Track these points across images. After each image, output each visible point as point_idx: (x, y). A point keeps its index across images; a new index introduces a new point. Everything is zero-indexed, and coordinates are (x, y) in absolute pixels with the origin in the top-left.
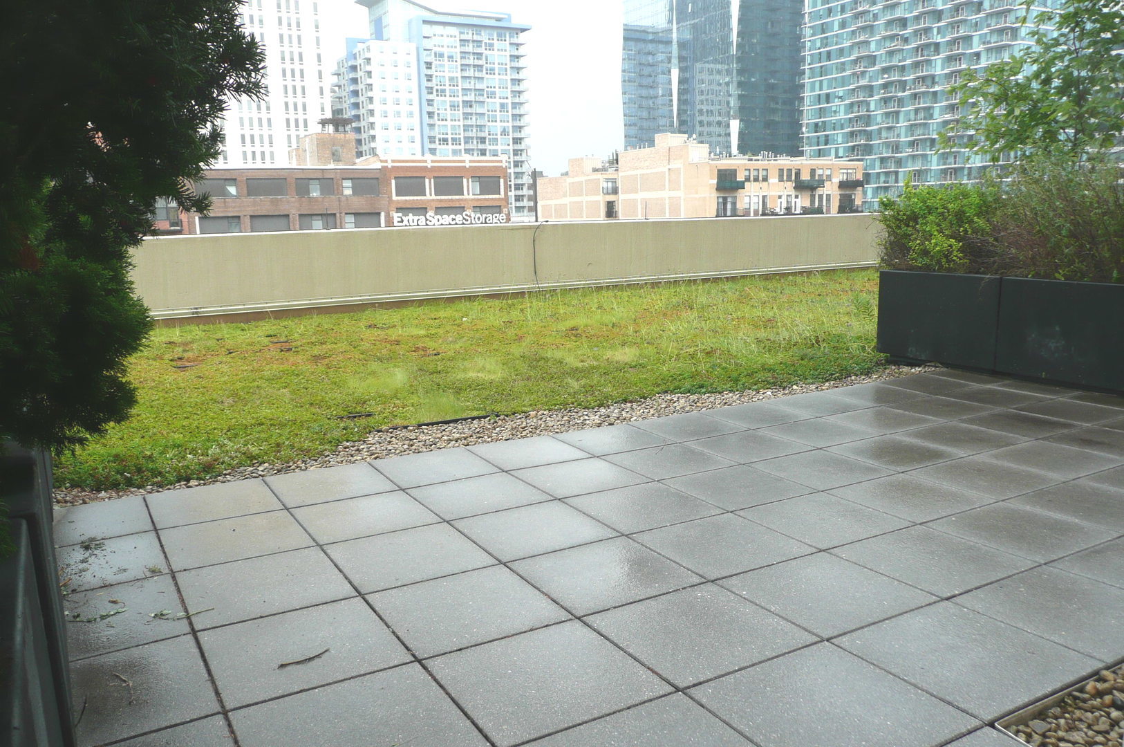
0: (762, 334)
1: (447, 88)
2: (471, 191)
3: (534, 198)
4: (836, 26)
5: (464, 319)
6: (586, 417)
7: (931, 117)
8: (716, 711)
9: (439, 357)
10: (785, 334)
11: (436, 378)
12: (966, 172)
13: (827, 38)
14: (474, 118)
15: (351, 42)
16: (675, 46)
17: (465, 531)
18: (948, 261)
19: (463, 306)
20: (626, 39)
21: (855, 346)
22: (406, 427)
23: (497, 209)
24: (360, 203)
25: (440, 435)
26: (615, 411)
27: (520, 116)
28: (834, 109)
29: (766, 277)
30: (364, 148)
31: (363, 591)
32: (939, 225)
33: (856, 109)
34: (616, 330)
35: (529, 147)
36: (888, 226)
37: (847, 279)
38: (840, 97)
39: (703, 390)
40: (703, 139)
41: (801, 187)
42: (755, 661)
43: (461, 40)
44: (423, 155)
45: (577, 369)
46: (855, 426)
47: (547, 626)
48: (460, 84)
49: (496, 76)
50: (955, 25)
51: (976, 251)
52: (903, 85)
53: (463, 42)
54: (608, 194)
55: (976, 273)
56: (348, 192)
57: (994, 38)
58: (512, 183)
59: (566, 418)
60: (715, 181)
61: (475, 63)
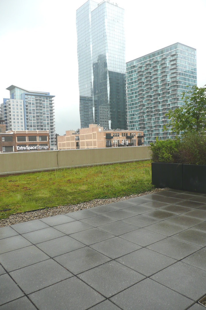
0: (121, 180)
1: (32, 112)
2: (38, 140)
3: (56, 141)
4: (134, 97)
5: (38, 178)
6: (74, 208)
7: (159, 120)
8: (118, 305)
9: (31, 190)
10: (127, 180)
11: (30, 197)
12: (169, 134)
13: (132, 100)
14: (39, 120)
15: (5, 100)
16: (93, 102)
17: (40, 248)
18: (169, 160)
19: (38, 174)
20: (80, 99)
21: (146, 183)
22: (21, 213)
23: (46, 145)
24: (7, 144)
25: (31, 215)
26: (82, 205)
27: (52, 119)
28: (135, 118)
29: (121, 163)
30: (8, 128)
31: (8, 271)
32: (166, 150)
33: (140, 117)
34: (81, 180)
35: (55, 128)
36: (153, 151)
37: (142, 163)
38: (136, 115)
39: (106, 198)
40: (102, 125)
41: (128, 138)
42: (128, 286)
43: (36, 99)
44: (25, 130)
45: (71, 192)
46: (149, 207)
47: (66, 279)
48: (35, 111)
49: (46, 109)
50: (163, 97)
51: (176, 157)
52: (152, 112)
53: (36, 100)
54: (77, 140)
55: (177, 163)
56: (3, 140)
57: (173, 100)
58: (50, 137)
59: (68, 208)
60: (105, 137)
61: (39, 106)
